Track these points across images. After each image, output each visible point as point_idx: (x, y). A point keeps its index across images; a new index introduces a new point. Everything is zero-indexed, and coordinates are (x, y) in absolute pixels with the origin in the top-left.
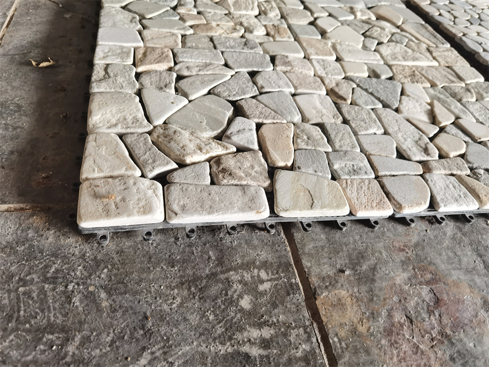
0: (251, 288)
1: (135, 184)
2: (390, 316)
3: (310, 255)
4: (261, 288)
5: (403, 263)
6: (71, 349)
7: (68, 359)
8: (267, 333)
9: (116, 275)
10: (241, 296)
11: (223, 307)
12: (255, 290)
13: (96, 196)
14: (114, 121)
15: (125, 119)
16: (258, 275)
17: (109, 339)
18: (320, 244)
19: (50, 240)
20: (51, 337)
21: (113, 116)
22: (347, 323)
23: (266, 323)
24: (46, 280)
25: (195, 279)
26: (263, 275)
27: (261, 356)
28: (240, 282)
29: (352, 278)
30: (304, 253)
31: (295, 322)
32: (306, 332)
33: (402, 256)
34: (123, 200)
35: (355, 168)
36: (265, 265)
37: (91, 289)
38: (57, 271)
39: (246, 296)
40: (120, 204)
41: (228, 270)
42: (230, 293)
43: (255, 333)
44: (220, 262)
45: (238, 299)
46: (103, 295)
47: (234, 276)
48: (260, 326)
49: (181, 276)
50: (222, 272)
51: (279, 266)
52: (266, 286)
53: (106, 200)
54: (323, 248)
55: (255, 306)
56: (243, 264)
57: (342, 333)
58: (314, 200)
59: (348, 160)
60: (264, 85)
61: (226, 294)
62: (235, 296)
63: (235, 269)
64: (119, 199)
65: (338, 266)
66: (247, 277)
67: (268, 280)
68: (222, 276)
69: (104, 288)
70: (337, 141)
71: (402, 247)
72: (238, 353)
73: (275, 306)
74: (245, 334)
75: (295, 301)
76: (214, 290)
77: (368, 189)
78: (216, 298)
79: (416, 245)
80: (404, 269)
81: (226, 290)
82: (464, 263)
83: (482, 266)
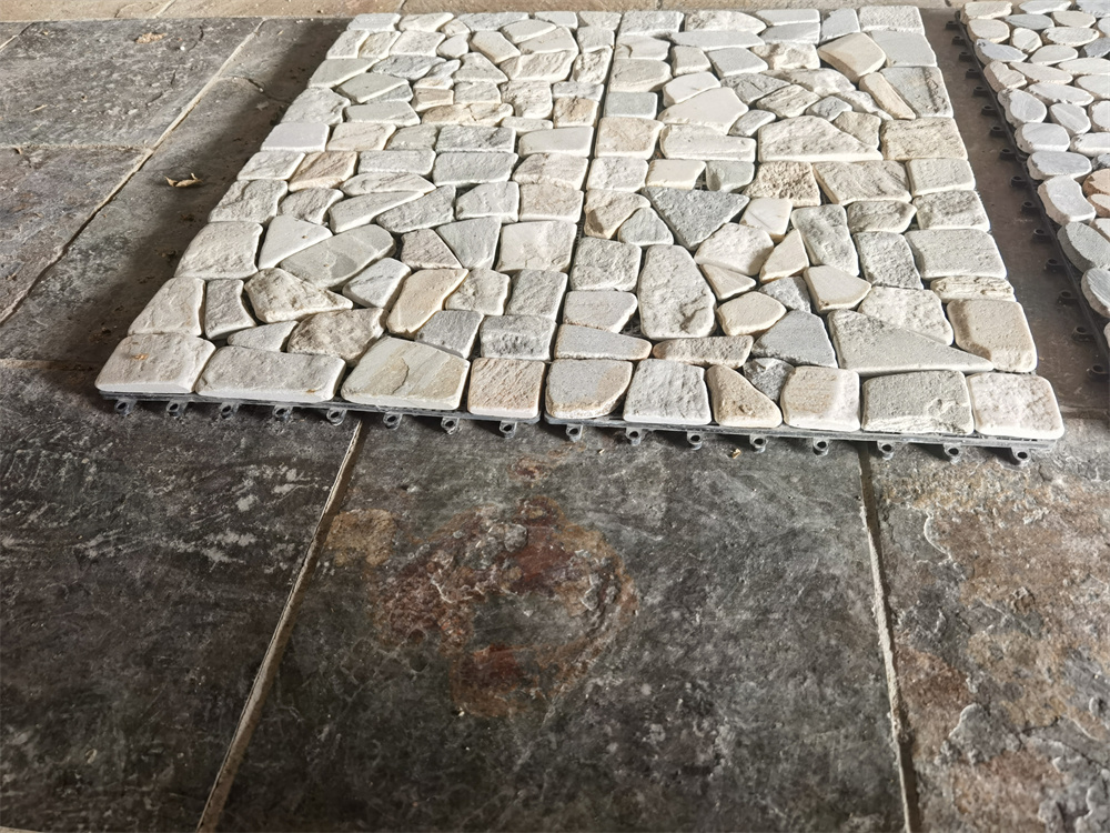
0: (263, 488)
1: (179, 343)
2: (430, 554)
3: (374, 460)
4: (277, 490)
5: (515, 489)
6: (32, 517)
7: (25, 526)
8: (245, 540)
9: (118, 451)
10: (244, 495)
11: (215, 503)
12: (268, 491)
13: (128, 355)
14: (211, 262)
15: (227, 259)
16: (285, 474)
17: (72, 515)
18: (402, 448)
20: (21, 502)
21: (213, 254)
22: (358, 550)
23: (252, 531)
24: (46, 445)
25: (205, 467)
26: (291, 475)
27: (221, 563)
28: (255, 479)
29: (412, 498)
30: (368, 457)
31: (291, 535)
32: (296, 549)
33: (519, 481)
34: (155, 361)
35: (519, 342)
36: (303, 465)
37: (85, 461)
38: (62, 438)
39: (251, 497)
40: (148, 366)
41: (249, 463)
42: (234, 489)
43: (232, 537)
44: (247, 452)
45: (239, 497)
46: (93, 469)
47: (253, 471)
48: (242, 531)
49: (191, 462)
50: (242, 465)
51: (320, 468)
52: (286, 488)
53: (135, 361)
54: (401, 453)
55: (255, 508)
56: (273, 458)
57: (341, 559)
58: (406, 383)
59: (514, 330)
60: (465, 208)
61: (229, 490)
62: (238, 494)
63: (259, 463)
64: (150, 359)
65: (406, 480)
66: (269, 474)
67: (293, 482)
68: (238, 469)
69: (99, 462)
70: (522, 298)
71: (531, 469)
72: (197, 555)
73: (279, 513)
74: (219, 537)
75: (311, 513)
76: (217, 483)
77: (517, 376)
78: (215, 491)
79: (560, 468)
80: (507, 499)
81: (232, 484)
82: (627, 506)
83: (659, 515)
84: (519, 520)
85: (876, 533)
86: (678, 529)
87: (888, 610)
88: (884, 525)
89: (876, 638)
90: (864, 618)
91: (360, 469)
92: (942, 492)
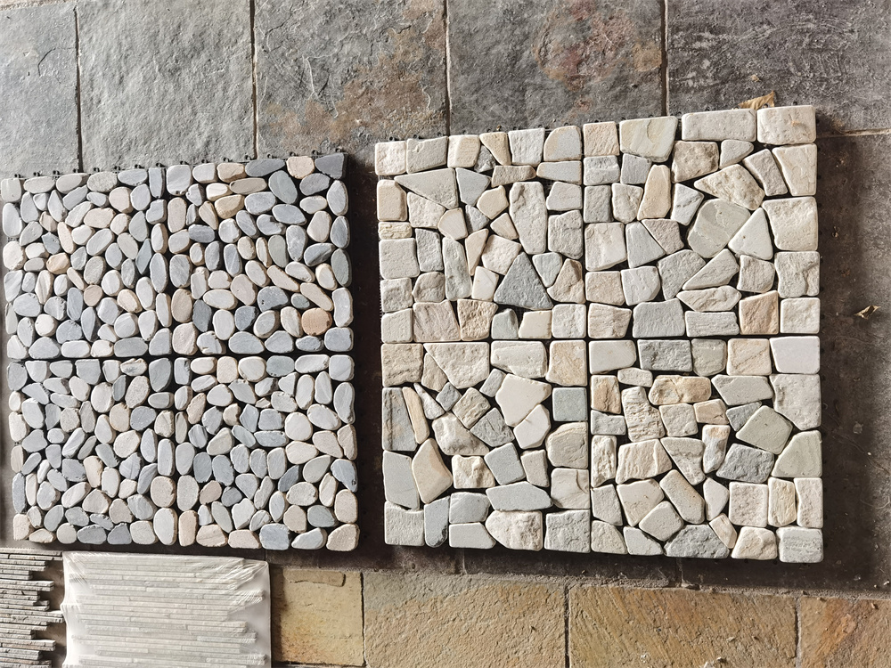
0: (701, 74)
2: (616, 55)
3: (654, 98)
4: (694, 74)
5: (588, 93)
6: (807, 40)
7: (808, 35)
8: (697, 45)
9: (785, 83)
10: (708, 68)
11: (721, 61)
12: (698, 72)
13: (804, 126)
14: (796, 210)
15: (786, 213)
16: (694, 83)
17: (787, 44)
18: (643, 108)
19: (829, 108)
20: (819, 47)
22: (646, 50)
23: (696, 50)
24: (827, 80)
25: (735, 80)
26: (691, 83)
27: (703, 32)
28: (707, 78)
29: (630, 81)
30: (658, 100)
31: (678, 52)
32: (673, 45)
33: (587, 98)
34: (786, 122)
35: (599, 165)
36: (688, 90)
37: (799, 74)
38: (821, 85)
39: (705, 68)
40: (788, 118)
41: (713, 86)
42: (715, 70)
43: (704, 45)
44: (718, 92)
45: (711, 66)
46: (792, 70)
47: (710, 82)
48: (700, 49)
49: (744, 82)
50: (717, 84)
51: (678, 89)
52: (690, 75)
53: (798, 121)
54: (643, 105)
55: (700, 62)
56: (703, 91)
57: (652, 43)
58: (646, 127)
59: (603, 172)
61: (717, 69)
62: (712, 68)
63: (709, 86)
64: (789, 123)
65: (636, 90)
66: (702, 82)
67: (688, 79)
68: (718, 81)
69: (792, 74)
70: (604, 197)
72: (716, 34)
73: (688, 62)
74: (710, 44)
75: (674, 65)
76: (725, 72)
77: (596, 145)
78: (724, 67)
79: (570, 107)
80: (590, 87)
81: (717, 72)
82: (540, 94)
83: (527, 93)
84: (583, 77)
85: (447, 97)
86: (520, 86)
87: (445, 63)
88: (444, 101)
89: (451, 51)
90: (454, 57)
91: (659, 92)
92: (421, 120)
